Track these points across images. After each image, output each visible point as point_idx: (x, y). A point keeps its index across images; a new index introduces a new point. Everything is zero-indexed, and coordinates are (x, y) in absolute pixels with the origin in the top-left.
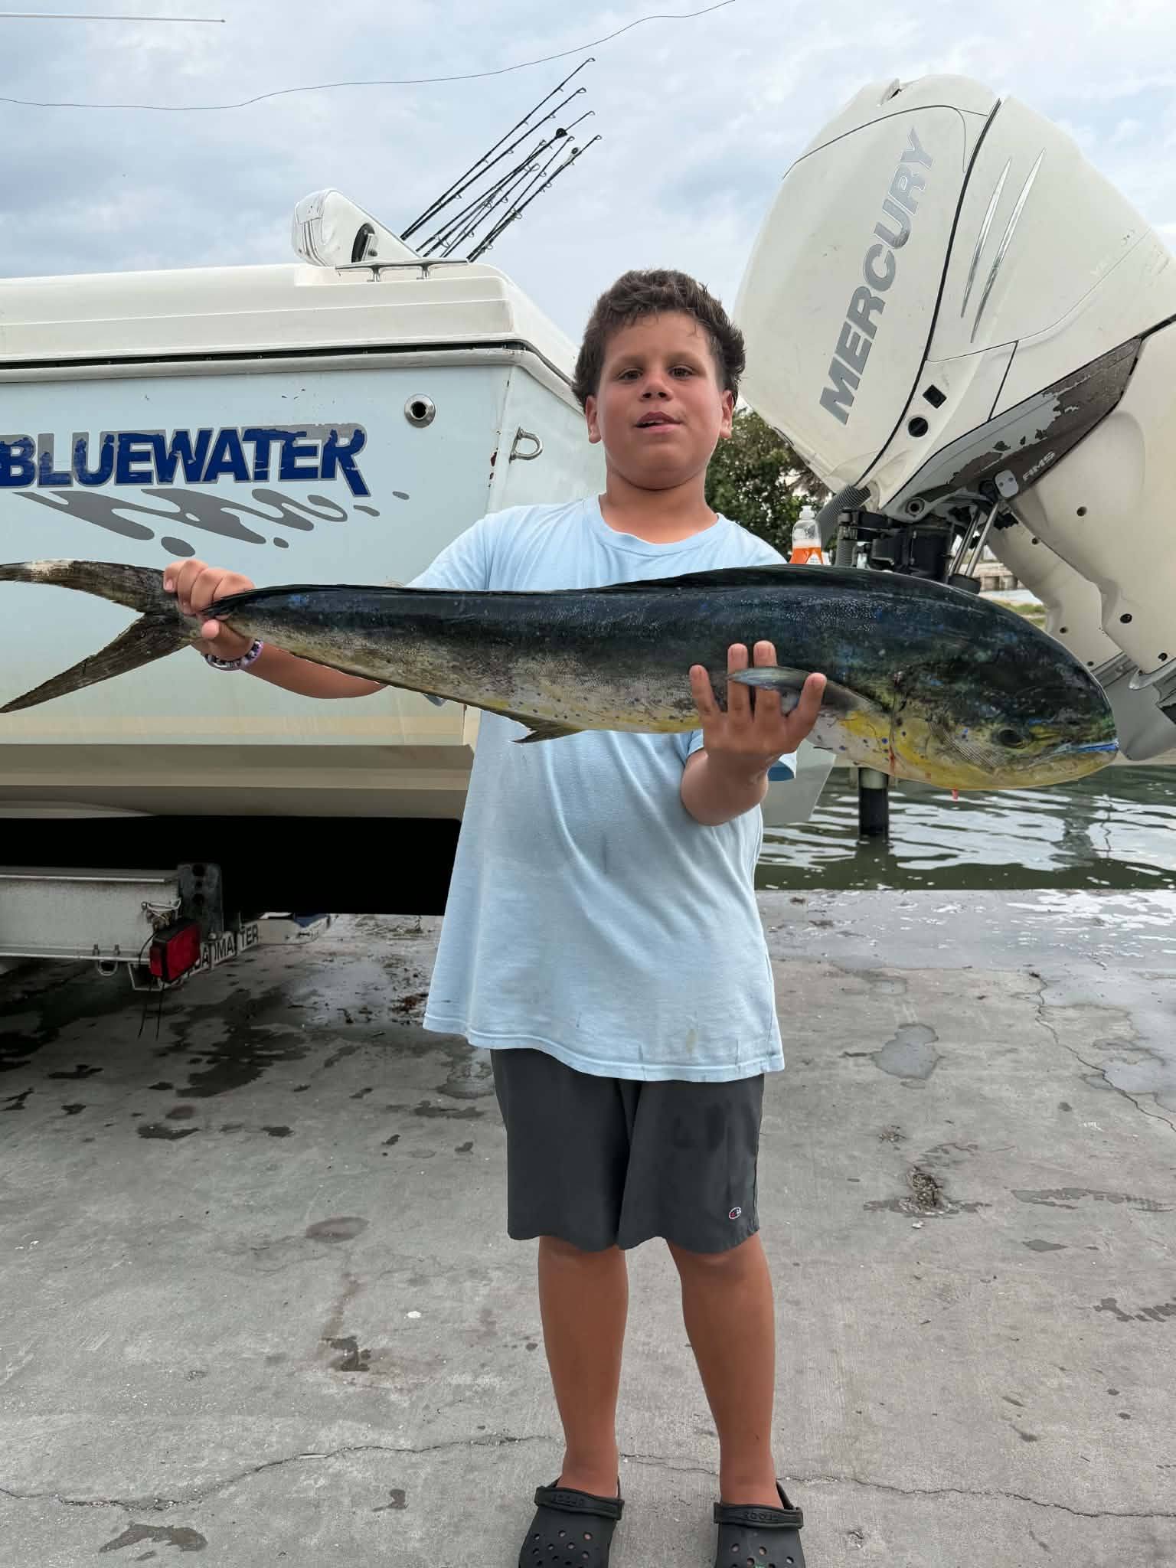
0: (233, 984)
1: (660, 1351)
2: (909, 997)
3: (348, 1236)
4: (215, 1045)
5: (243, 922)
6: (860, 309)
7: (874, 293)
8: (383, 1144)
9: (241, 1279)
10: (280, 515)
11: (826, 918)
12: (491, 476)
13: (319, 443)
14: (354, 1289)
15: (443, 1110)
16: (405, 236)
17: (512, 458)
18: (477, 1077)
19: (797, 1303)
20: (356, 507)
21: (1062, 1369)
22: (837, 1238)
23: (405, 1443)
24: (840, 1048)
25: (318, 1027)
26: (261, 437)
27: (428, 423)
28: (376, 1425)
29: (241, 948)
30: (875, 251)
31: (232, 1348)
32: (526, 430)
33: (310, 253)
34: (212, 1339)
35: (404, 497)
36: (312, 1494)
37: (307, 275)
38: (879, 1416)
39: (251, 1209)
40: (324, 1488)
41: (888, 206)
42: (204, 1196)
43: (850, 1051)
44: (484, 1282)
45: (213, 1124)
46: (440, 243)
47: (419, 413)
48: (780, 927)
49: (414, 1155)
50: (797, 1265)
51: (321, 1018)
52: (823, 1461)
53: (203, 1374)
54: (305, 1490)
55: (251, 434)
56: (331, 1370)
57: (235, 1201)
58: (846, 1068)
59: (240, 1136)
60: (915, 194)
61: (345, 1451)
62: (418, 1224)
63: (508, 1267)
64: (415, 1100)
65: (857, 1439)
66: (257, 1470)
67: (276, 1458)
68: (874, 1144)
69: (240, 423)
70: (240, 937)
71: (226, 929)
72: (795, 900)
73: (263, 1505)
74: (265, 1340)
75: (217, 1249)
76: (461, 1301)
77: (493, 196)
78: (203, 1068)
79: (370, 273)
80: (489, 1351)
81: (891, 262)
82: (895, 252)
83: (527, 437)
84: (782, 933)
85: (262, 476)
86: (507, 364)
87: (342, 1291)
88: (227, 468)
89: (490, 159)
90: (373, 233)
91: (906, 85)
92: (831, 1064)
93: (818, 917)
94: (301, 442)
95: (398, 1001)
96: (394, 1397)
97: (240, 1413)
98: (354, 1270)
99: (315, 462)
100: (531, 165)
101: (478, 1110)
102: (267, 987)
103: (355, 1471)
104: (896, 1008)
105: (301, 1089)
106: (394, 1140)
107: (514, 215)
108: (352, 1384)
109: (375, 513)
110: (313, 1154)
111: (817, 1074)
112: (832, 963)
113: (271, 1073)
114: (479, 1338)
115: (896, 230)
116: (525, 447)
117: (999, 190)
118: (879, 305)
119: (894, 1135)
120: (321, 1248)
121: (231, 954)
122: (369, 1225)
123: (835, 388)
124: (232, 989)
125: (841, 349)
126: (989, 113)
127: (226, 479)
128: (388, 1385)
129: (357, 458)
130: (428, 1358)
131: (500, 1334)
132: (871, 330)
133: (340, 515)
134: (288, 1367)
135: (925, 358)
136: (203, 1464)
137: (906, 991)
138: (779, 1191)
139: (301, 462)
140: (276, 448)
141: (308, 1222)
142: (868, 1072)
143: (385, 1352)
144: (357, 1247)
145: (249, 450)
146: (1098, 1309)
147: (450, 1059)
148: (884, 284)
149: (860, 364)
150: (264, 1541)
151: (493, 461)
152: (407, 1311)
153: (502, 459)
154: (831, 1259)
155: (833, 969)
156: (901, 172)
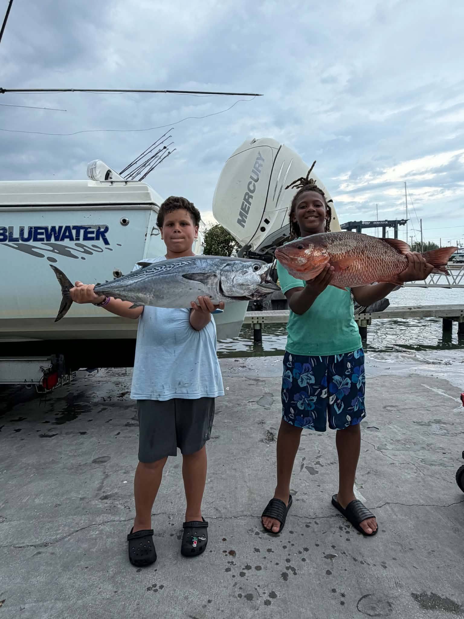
0: (68, 391)
2: (266, 385)
3: (105, 462)
4: (63, 409)
5: (72, 371)
6: (247, 198)
7: (250, 194)
8: (115, 435)
9: (72, 476)
10: (83, 250)
11: (245, 365)
12: (145, 240)
13: (95, 230)
14: (107, 476)
16: (120, 174)
17: (152, 235)
20: (106, 248)
21: (306, 481)
22: (246, 451)
23: (122, 519)
24: (248, 400)
25: (95, 403)
26: (78, 228)
27: (128, 225)
28: (114, 515)
29: (71, 379)
30: (250, 183)
31: (69, 497)
33: (92, 177)
34: (63, 495)
35: (120, 245)
36: (94, 536)
37: (91, 184)
38: (258, 499)
39: (75, 456)
40: (98, 534)
41: (253, 171)
42: (60, 453)
43: (250, 401)
45: (63, 432)
46: (131, 176)
47: (125, 222)
48: (231, 368)
49: (124, 437)
50: (235, 459)
51: (96, 400)
52: (242, 512)
53: (60, 505)
54: (92, 535)
55: (74, 228)
56: (100, 500)
57: (70, 454)
58: (249, 405)
59: (71, 435)
60: (260, 168)
61: (104, 523)
62: (126, 457)
64: (125, 423)
65: (252, 505)
66: (77, 531)
67: (82, 527)
68: (256, 425)
69: (71, 225)
70: (70, 376)
71: (66, 374)
72: (236, 361)
73: (79, 541)
74: (80, 493)
75: (64, 468)
77: (146, 164)
78: (59, 416)
79: (110, 184)
81: (254, 186)
82: (255, 183)
83: (155, 230)
84: (232, 370)
85: (78, 239)
86: (150, 209)
87: (103, 477)
88: (67, 237)
89: (145, 154)
90: (111, 172)
91: (257, 140)
92: (246, 405)
93: (242, 365)
94: (90, 230)
95: (120, 394)
96: (119, 506)
97: (72, 515)
98: (107, 471)
99: (94, 235)
100: (157, 156)
102: (79, 392)
103: (107, 528)
104: (263, 389)
105: (90, 421)
106: (119, 434)
107: (152, 169)
108: (106, 503)
109: (111, 250)
110: (94, 439)
111: (241, 407)
112: (246, 377)
113: (80, 417)
115: (256, 178)
116: (155, 232)
117: (282, 168)
118: (252, 197)
119: (262, 423)
120: (97, 465)
121: (68, 381)
122: (111, 458)
123: (240, 218)
124: (68, 393)
125: (242, 208)
126: (278, 148)
127: (67, 240)
128: (117, 503)
129: (106, 234)
130: (129, 494)
132: (250, 204)
133: (101, 250)
134: (87, 500)
135: (264, 211)
136: (60, 531)
137: (265, 384)
138: (231, 440)
139: (89, 235)
140: (82, 232)
141: (92, 459)
142: (256, 406)
143: (116, 493)
144: (107, 464)
145: (74, 232)
146: (315, 464)
148: (253, 192)
149: (247, 213)
150: (79, 552)
151: (146, 235)
152: (123, 481)
153: (148, 235)
154: (245, 457)
155: (246, 379)
156: (256, 163)
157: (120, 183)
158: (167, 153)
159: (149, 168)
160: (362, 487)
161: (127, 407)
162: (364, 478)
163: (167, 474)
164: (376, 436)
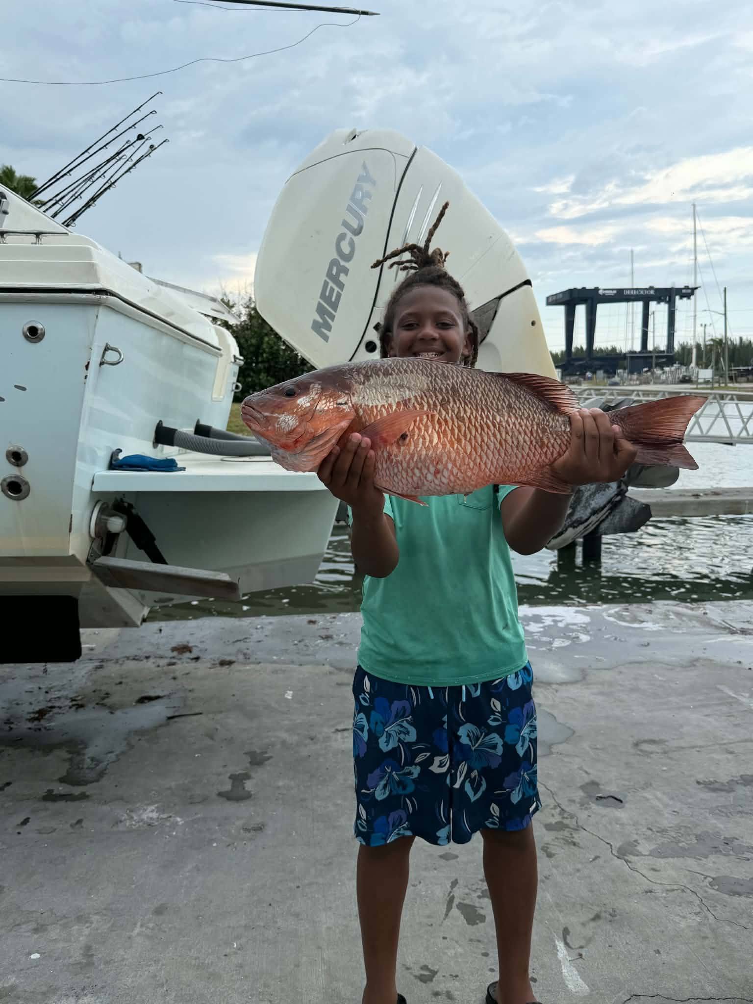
1: (206, 962)
6: (334, 272)
7: (342, 263)
8: (18, 825)
11: (330, 633)
12: (86, 377)
15: (64, 795)
17: (102, 364)
18: (88, 768)
19: (297, 915)
21: (457, 942)
22: (325, 865)
24: (333, 726)
27: (41, 339)
30: (342, 237)
32: (112, 345)
35: (24, 389)
41: (350, 209)
43: (340, 728)
44: (88, 925)
46: (57, 202)
47: (33, 333)
48: (300, 641)
49: (40, 832)
50: (298, 887)
58: (336, 740)
60: (366, 202)
62: (41, 886)
63: (104, 912)
64: (42, 789)
72: (311, 622)
76: (70, 941)
77: (94, 174)
80: (88, 978)
81: (352, 244)
82: (355, 238)
83: (112, 350)
84: (301, 645)
86: (97, 304)
89: (91, 151)
90: (6, 198)
91: (360, 133)
92: (327, 739)
93: (324, 633)
95: (33, 713)
100: (120, 156)
101: (88, 793)
106: (26, 822)
107: (110, 186)
111: (318, 746)
112: (331, 665)
114: (81, 968)
115: (355, 225)
116: (111, 356)
117: (416, 204)
118: (346, 271)
122: (5, 890)
123: (320, 320)
125: (323, 296)
126: (409, 155)
130: (44, 989)
131: (96, 964)
132: (341, 286)
135: (374, 305)
138: (290, 835)
143: (13, 988)
146: (479, 897)
147: (69, 756)
148: (348, 258)
149: (335, 306)
151: (87, 367)
152: (30, 954)
153: (94, 365)
154: (320, 880)
155: (332, 669)
156: (357, 188)
157: (24, 237)
158: (145, 149)
159: (102, 181)
160: (581, 955)
161: (49, 749)
162: (588, 931)
163: (137, 931)
164: (617, 820)
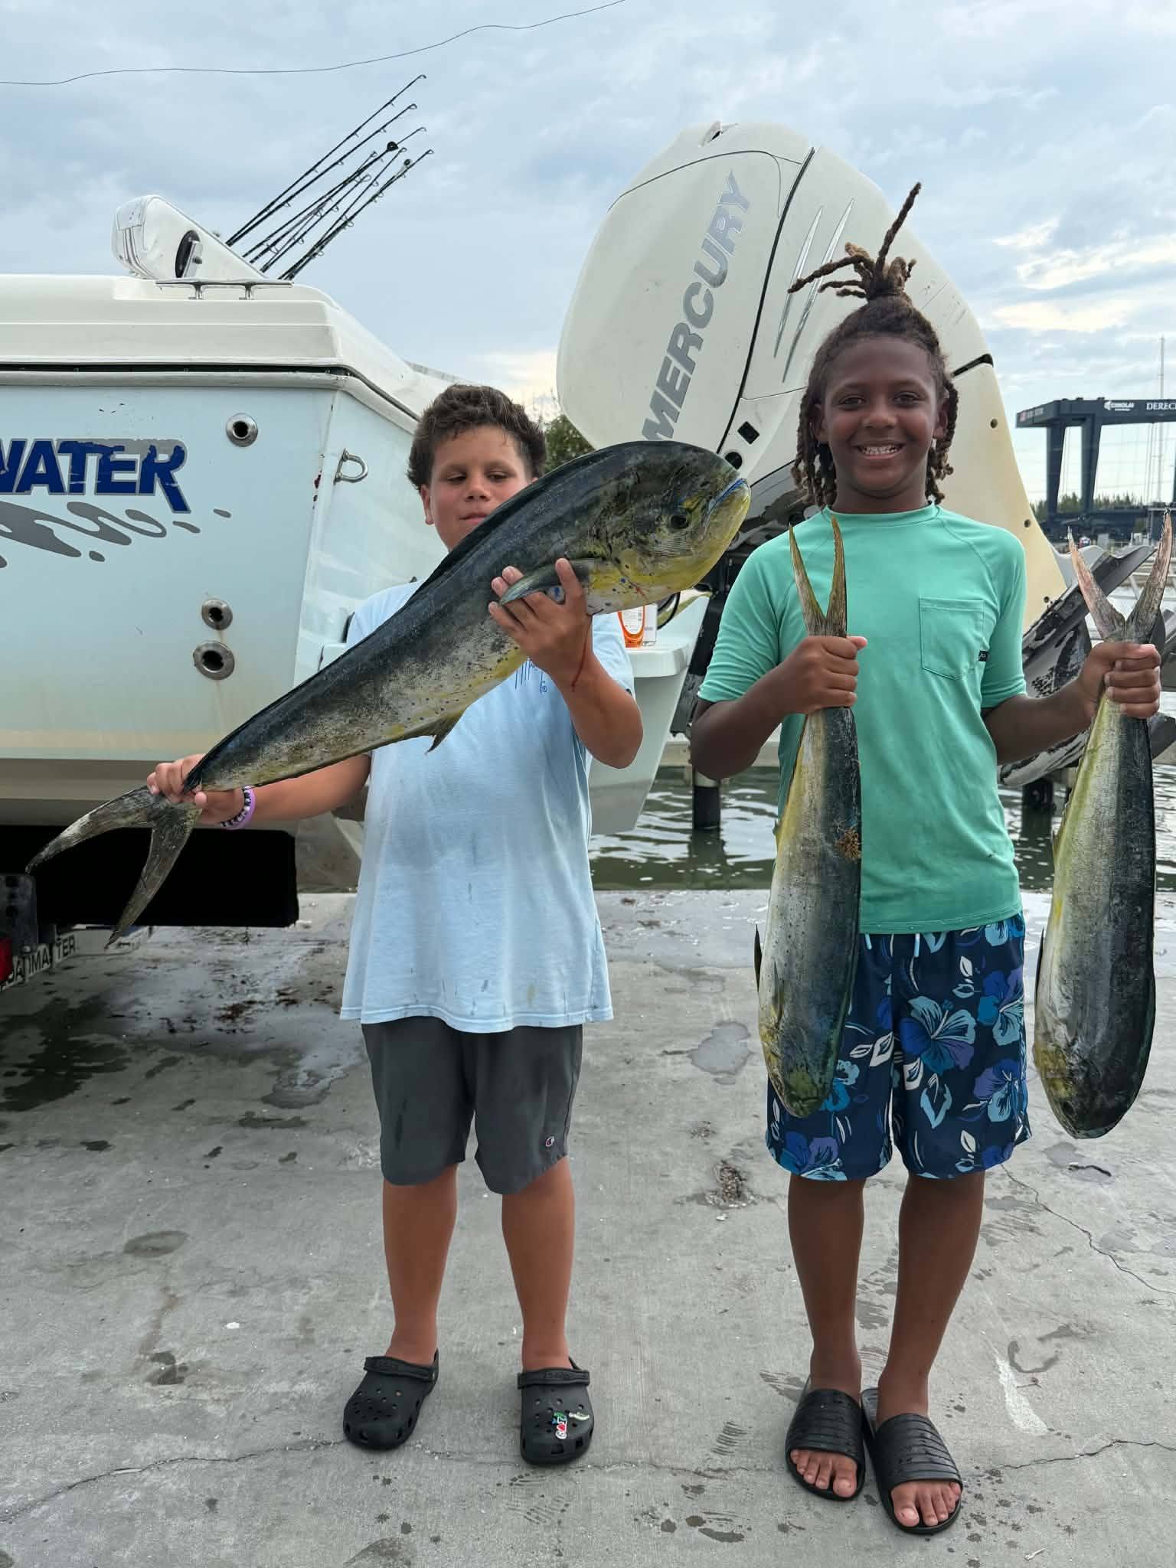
0: (50, 993)
1: (473, 1350)
2: (726, 995)
3: (166, 1250)
4: (31, 1057)
5: (59, 934)
6: (680, 344)
7: (693, 330)
8: (206, 1156)
9: (56, 1297)
10: (96, 528)
11: (655, 917)
12: (315, 498)
13: (138, 458)
14: (172, 1302)
15: (269, 1120)
16: (230, 243)
17: (337, 480)
18: (304, 1085)
19: (605, 1298)
20: (175, 523)
22: (646, 1233)
23: (221, 1453)
24: (660, 1046)
25: (140, 1037)
26: (78, 450)
27: (250, 442)
28: (192, 1436)
29: (57, 960)
30: (694, 289)
31: (46, 1368)
32: (351, 452)
33: (131, 260)
34: (26, 1359)
35: (227, 515)
36: (126, 1507)
37: (128, 288)
38: (677, 1404)
39: (68, 1226)
40: (138, 1500)
41: (707, 246)
42: (19, 1213)
43: (669, 1049)
44: (304, 1291)
45: (29, 1139)
46: (268, 249)
47: (242, 432)
48: (609, 928)
49: (235, 1166)
50: (607, 1260)
51: (145, 1026)
52: (622, 1448)
53: (15, 1395)
54: (119, 1504)
55: (67, 446)
56: (148, 1385)
57: (51, 1218)
58: (664, 1066)
59: (57, 1151)
60: (732, 235)
61: (160, 1464)
62: (240, 1236)
63: (328, 1275)
64: (239, 1111)
65: (655, 1425)
66: (70, 1488)
67: (88, 1475)
68: (685, 1139)
69: (56, 435)
70: (55, 949)
71: (41, 942)
72: (625, 901)
73: (76, 1521)
74: (82, 1357)
75: (31, 1268)
76: (280, 1310)
77: (323, 205)
78: (18, 1081)
79: (192, 290)
80: (307, 1358)
81: (709, 300)
82: (714, 291)
83: (352, 459)
84: (612, 933)
85: (77, 489)
86: (331, 388)
87: (160, 1305)
88: (40, 480)
89: (320, 169)
90: (198, 239)
91: (726, 128)
92: (651, 1063)
93: (646, 918)
94: (119, 456)
95: (225, 1009)
96: (210, 1408)
97: (53, 1432)
98: (173, 1284)
99: (134, 476)
100: (362, 176)
101: (304, 1119)
102: (84, 996)
103: (170, 1483)
104: (713, 1007)
105: (122, 1101)
106: (216, 1152)
107: (345, 224)
108: (168, 1397)
109: (195, 530)
110: (133, 1168)
111: (637, 1073)
112: (657, 963)
113: (89, 1086)
114: (297, 1346)
115: (714, 269)
116: (351, 469)
117: (811, 235)
118: (698, 342)
119: (705, 1131)
120: (140, 1263)
121: (46, 966)
122: (189, 1239)
124: (49, 998)
125: (661, 383)
126: (803, 161)
127: (40, 491)
128: (205, 1396)
129: (179, 475)
130: (245, 1367)
131: (317, 1342)
132: (690, 365)
133: (160, 531)
134: (105, 1383)
135: (740, 396)
136: (16, 1484)
137: (724, 989)
138: (595, 1189)
139: (118, 476)
140: (92, 462)
141: (126, 1238)
142: (683, 1069)
143: (203, 1364)
144: (177, 1261)
145: (64, 462)
147: (276, 1068)
148: (702, 321)
149: (679, 398)
150: (76, 1557)
151: (317, 483)
152: (225, 1322)
153: (326, 482)
154: (640, 1253)
155: (658, 969)
156: (720, 214)
157: (228, 289)
158: (397, 166)
159: (333, 217)
160: (1035, 1381)
161: (247, 1058)
162: (1048, 1350)
163: (374, 1303)
164: (1101, 1200)
